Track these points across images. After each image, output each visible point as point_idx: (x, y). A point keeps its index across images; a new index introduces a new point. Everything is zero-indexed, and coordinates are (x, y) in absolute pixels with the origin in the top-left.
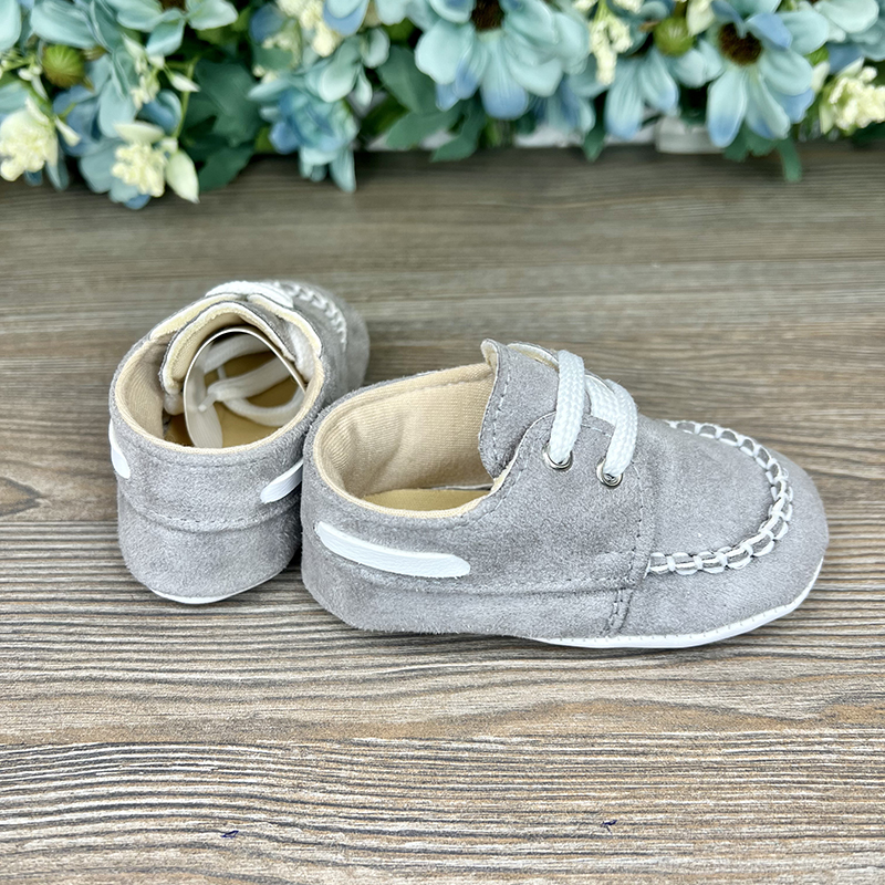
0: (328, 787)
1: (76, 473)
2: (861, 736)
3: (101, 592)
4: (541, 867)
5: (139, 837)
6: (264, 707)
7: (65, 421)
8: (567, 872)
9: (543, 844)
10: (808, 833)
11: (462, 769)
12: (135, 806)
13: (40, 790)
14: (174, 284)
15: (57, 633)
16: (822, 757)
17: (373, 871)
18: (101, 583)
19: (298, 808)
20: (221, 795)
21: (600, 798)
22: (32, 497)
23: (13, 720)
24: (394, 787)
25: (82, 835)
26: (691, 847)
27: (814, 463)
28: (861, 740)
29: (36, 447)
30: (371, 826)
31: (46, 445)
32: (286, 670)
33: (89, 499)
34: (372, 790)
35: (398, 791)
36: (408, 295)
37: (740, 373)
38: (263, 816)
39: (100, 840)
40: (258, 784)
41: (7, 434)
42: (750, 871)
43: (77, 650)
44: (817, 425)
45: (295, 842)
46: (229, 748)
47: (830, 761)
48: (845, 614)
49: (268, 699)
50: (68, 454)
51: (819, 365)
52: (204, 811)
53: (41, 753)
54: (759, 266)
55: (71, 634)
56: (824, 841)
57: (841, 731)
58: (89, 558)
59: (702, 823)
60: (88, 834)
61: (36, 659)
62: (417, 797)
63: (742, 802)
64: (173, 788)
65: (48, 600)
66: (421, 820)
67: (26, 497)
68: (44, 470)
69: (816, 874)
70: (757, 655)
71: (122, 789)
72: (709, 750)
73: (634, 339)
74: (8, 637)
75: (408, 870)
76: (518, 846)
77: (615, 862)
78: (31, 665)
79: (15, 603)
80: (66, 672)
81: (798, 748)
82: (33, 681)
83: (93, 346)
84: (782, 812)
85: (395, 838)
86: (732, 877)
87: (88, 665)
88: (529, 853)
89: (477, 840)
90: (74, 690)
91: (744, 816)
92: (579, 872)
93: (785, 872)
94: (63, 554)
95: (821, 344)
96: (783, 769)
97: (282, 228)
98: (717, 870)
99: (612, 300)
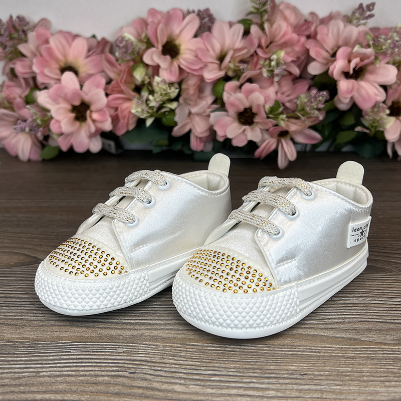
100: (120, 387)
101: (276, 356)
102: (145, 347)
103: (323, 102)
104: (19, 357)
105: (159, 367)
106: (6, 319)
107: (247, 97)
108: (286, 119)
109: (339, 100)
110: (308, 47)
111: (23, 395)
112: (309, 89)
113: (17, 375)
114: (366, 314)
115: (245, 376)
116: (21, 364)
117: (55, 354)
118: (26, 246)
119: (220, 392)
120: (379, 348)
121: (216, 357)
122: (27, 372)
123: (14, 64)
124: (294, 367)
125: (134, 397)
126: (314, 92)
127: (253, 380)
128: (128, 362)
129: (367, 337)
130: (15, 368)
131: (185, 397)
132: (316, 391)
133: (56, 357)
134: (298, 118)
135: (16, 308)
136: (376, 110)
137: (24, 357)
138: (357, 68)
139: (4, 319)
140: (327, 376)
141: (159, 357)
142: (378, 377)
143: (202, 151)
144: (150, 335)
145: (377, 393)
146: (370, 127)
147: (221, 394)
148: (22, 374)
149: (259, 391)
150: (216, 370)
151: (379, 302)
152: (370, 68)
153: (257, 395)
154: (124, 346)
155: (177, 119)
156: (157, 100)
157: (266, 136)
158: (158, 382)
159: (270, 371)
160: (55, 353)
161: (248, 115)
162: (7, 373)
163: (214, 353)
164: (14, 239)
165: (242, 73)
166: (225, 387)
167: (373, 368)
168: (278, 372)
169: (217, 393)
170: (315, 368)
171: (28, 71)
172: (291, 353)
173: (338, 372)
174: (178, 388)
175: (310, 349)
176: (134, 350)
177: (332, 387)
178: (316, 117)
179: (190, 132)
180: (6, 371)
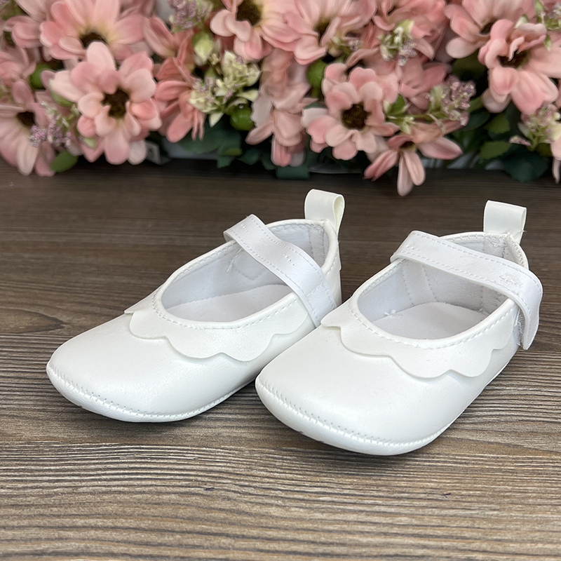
0: (269, 469)
1: (87, 313)
4: (406, 512)
5: (151, 488)
6: (224, 430)
7: (75, 287)
9: (406, 502)
11: (352, 465)
12: (147, 474)
13: (84, 464)
14: (139, 222)
17: (301, 510)
19: (251, 478)
20: (201, 471)
21: (439, 482)
22: (58, 323)
23: (62, 431)
24: (310, 471)
25: (114, 486)
26: (498, 507)
29: (57, 298)
30: (297, 489)
31: (65, 298)
32: (236, 414)
34: (297, 472)
35: (313, 473)
38: (229, 481)
39: (126, 489)
40: (224, 466)
41: (37, 291)
42: (535, 519)
45: (250, 494)
46: (205, 449)
49: (226, 427)
50: (79, 303)
52: (191, 478)
53: (82, 446)
59: (504, 497)
60: (118, 486)
62: (325, 477)
63: (528, 488)
64: (170, 466)
66: (329, 487)
67: (54, 323)
68: (65, 310)
70: (533, 421)
71: (137, 466)
72: (506, 464)
75: (323, 510)
76: (391, 502)
77: (452, 512)
83: (88, 250)
84: (553, 494)
85: (314, 495)
86: (524, 522)
88: (398, 506)
89: (365, 498)
91: (530, 495)
92: (430, 515)
93: (556, 520)
96: (552, 474)
98: (515, 518)
100: (194, 509)
101: (408, 468)
102: (225, 453)
103: (467, 99)
104: (47, 465)
105: (246, 481)
106: (22, 409)
107: (358, 88)
108: (414, 123)
109: (491, 96)
110: (449, 16)
111: (57, 520)
112: (446, 78)
113: (46, 492)
114: (529, 410)
115: (367, 496)
116: (50, 476)
117: (97, 461)
118: (39, 302)
119: (332, 517)
120: (547, 459)
121: (324, 468)
122: (60, 487)
123: (11, 26)
124: (432, 484)
125: (214, 523)
126: (456, 84)
127: (377, 501)
128: (202, 474)
129: (531, 443)
130: (41, 481)
131: (286, 524)
132: (465, 517)
133: (100, 466)
134: (429, 121)
135: (34, 394)
136: (541, 113)
137: (54, 465)
138: (520, 51)
139: (18, 409)
140: (479, 496)
141: (245, 467)
142: (547, 499)
143: (289, 166)
144: (230, 436)
145: (548, 521)
146: (531, 137)
147: (335, 520)
148: (52, 490)
149: (388, 517)
150: (326, 487)
151: (546, 394)
152: (538, 52)
153: (384, 522)
154: (195, 450)
155: (255, 117)
156: (229, 86)
157: (383, 146)
158: (246, 502)
159: (400, 489)
160: (97, 459)
161: (356, 114)
162: (32, 488)
163: (321, 462)
164: (21, 290)
165: (351, 52)
166: (340, 510)
167: (541, 487)
168: (411, 490)
169: (328, 518)
170: (462, 485)
171: (32, 37)
172: (428, 464)
173: (494, 491)
174: (274, 511)
175: (453, 459)
176: (210, 457)
177: (486, 513)
178: (457, 121)
179: (271, 137)
180: (30, 485)
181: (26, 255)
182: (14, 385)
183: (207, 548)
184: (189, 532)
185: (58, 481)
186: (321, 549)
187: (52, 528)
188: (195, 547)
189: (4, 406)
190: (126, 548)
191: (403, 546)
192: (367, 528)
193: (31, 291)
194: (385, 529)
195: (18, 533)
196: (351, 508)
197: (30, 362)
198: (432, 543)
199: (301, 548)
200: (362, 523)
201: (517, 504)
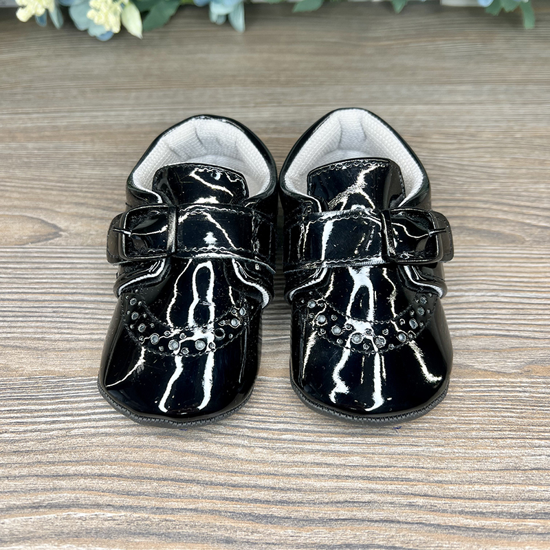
1: (82, 216)
2: (544, 383)
3: (102, 289)
4: (358, 451)
5: (133, 429)
7: (73, 183)
8: (373, 454)
9: (360, 439)
10: (509, 436)
13: (76, 402)
14: (133, 94)
15: (79, 313)
16: (520, 394)
18: (102, 284)
22: (57, 230)
23: (58, 363)
24: (276, 404)
25: (102, 427)
26: (443, 442)
27: (528, 219)
28: (544, 385)
29: (57, 199)
30: (263, 425)
31: (63, 198)
33: (91, 233)
34: (263, 406)
35: (278, 406)
36: (279, 103)
37: (485, 160)
39: (112, 430)
41: (39, 191)
42: (475, 456)
43: (91, 323)
44: (532, 194)
45: (221, 434)
47: (525, 397)
48: (540, 312)
50: (77, 204)
51: (536, 155)
53: (75, 381)
54: (503, 87)
55: (87, 314)
56: (519, 441)
57: (533, 380)
58: (94, 269)
59: (450, 429)
60: (105, 427)
61: (68, 328)
62: (289, 410)
63: (472, 418)
65: (72, 293)
66: (291, 423)
67: (54, 231)
68: (63, 214)
69: (512, 459)
70: (486, 335)
72: (456, 389)
73: (421, 136)
74: (51, 315)
75: (284, 450)
76: (346, 439)
77: (400, 449)
78: (65, 331)
79: (53, 295)
80: (86, 336)
81: (507, 389)
82: (67, 340)
83: (86, 135)
84: (496, 425)
85: (277, 432)
86: (465, 459)
87: (98, 332)
88: (352, 443)
89: (323, 435)
90: (91, 346)
92: (380, 454)
93: (495, 457)
94: (79, 266)
95: (538, 141)
96: (498, 401)
97: (199, 56)
98: (457, 455)
99: (409, 108)
181: (30, 145)
182: (17, 309)
183: (180, 497)
184: (165, 480)
185: (54, 422)
186: (279, 496)
187: (48, 476)
188: (169, 496)
189: (9, 335)
190: (110, 499)
191: (352, 490)
192: (322, 470)
193: (33, 190)
194: (337, 471)
195: (20, 484)
196: (309, 447)
197: (32, 281)
198: (379, 486)
199: (262, 495)
200: (318, 464)
201: (461, 438)
